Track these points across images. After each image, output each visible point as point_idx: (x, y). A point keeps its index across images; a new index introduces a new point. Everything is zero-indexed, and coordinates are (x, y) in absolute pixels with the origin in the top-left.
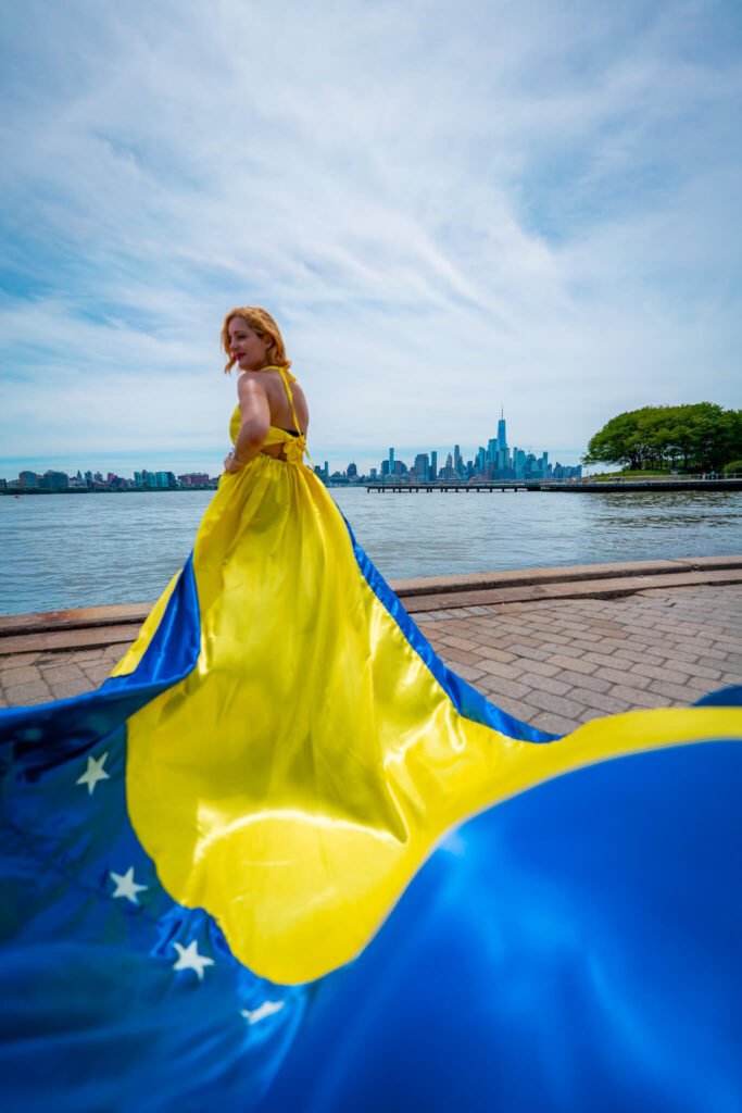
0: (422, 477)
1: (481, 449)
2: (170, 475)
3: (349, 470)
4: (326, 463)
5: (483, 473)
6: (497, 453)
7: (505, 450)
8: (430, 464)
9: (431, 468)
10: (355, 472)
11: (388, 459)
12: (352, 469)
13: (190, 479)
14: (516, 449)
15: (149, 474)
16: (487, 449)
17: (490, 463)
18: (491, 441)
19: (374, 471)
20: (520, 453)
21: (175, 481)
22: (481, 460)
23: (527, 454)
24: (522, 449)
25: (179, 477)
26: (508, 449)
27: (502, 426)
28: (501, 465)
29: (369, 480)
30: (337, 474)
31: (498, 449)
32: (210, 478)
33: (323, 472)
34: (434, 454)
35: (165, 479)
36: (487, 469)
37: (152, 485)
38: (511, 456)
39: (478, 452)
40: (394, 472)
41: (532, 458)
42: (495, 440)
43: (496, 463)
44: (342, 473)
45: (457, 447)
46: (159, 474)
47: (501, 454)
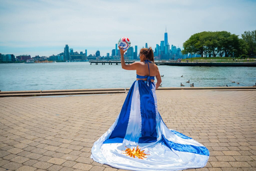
0: (130, 57)
1: (157, 45)
2: (12, 56)
3: (96, 54)
4: (86, 50)
5: (158, 56)
6: (164, 47)
7: (168, 46)
8: (134, 51)
9: (135, 52)
10: (99, 54)
11: (115, 49)
12: (98, 53)
13: (22, 58)
14: (172, 45)
15: (3, 55)
16: (160, 45)
17: (161, 51)
18: (161, 42)
19: (108, 54)
20: (174, 47)
21: (15, 59)
22: (157, 50)
23: (177, 48)
24: (175, 46)
25: (17, 57)
26: (169, 45)
27: (166, 35)
28: (166, 52)
29: (106, 58)
30: (91, 56)
31: (164, 45)
32: (31, 57)
33: (84, 54)
34: (136, 47)
35: (10, 57)
36: (160, 54)
37: (4, 61)
38: (171, 48)
39: (156, 46)
40: (117, 55)
41: (179, 50)
42: (163, 41)
43: (164, 52)
44: (93, 55)
45: (146, 44)
46: (7, 55)
47: (166, 47)
